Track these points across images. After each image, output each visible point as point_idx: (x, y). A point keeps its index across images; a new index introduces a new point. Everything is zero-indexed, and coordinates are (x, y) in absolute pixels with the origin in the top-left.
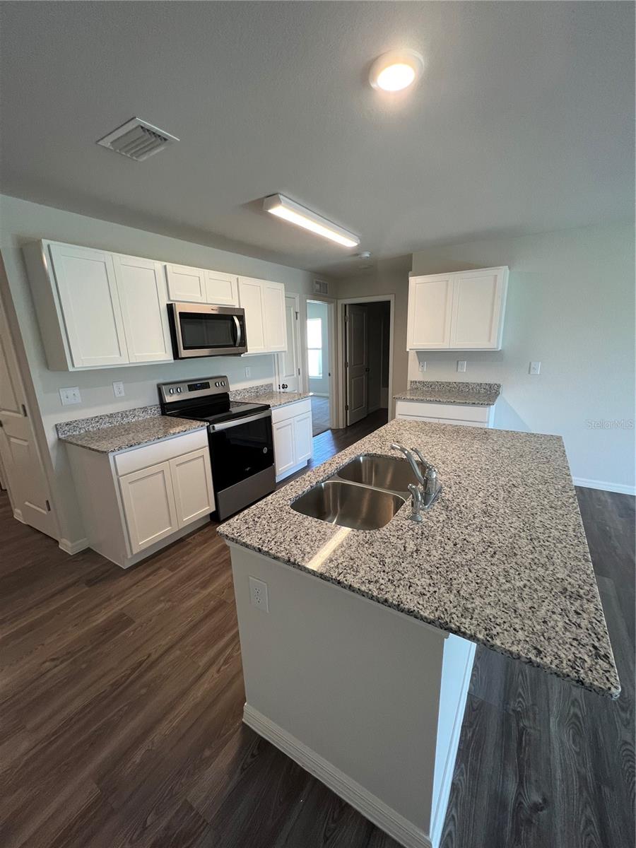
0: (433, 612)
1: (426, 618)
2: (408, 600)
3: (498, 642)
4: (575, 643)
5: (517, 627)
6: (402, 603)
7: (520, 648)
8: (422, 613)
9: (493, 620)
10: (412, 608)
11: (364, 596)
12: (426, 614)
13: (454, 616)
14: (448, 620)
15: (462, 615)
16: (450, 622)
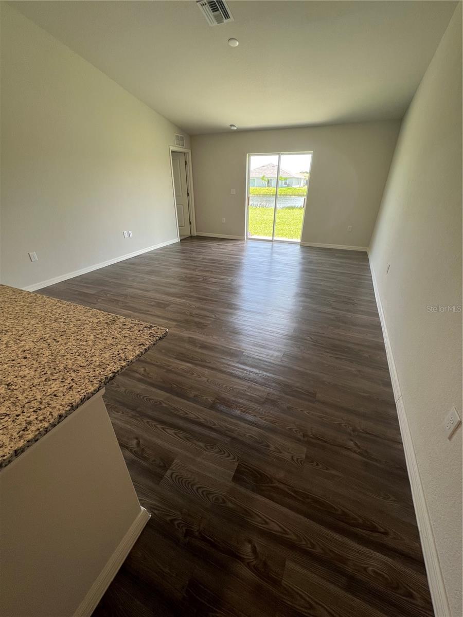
0: (93, 384)
1: (95, 390)
2: (71, 398)
3: (131, 358)
4: (141, 332)
5: (124, 347)
6: (71, 404)
7: (138, 350)
8: (90, 391)
9: (114, 356)
10: (81, 397)
11: (37, 440)
12: (91, 389)
13: (102, 373)
14: (105, 377)
15: (104, 369)
16: (107, 376)
